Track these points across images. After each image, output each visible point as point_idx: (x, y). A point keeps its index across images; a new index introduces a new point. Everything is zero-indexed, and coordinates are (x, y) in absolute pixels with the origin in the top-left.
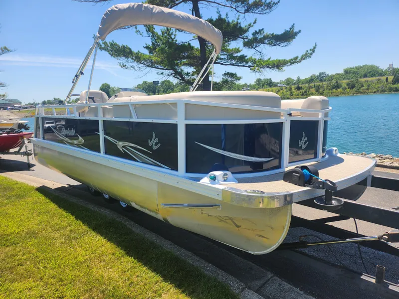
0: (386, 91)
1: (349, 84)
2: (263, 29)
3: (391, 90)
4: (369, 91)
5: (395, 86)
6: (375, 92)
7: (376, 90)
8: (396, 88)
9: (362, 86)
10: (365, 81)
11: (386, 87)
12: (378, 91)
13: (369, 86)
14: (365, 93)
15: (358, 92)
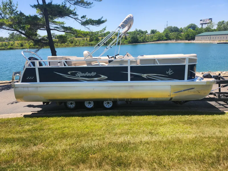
0: (87, 45)
1: (70, 41)
2: (86, 16)
3: (89, 45)
4: (80, 45)
5: (91, 43)
6: (83, 46)
7: (83, 45)
8: (91, 44)
9: (77, 42)
10: (77, 40)
11: (87, 43)
12: (84, 45)
13: (79, 42)
14: (78, 46)
15: (75, 45)
